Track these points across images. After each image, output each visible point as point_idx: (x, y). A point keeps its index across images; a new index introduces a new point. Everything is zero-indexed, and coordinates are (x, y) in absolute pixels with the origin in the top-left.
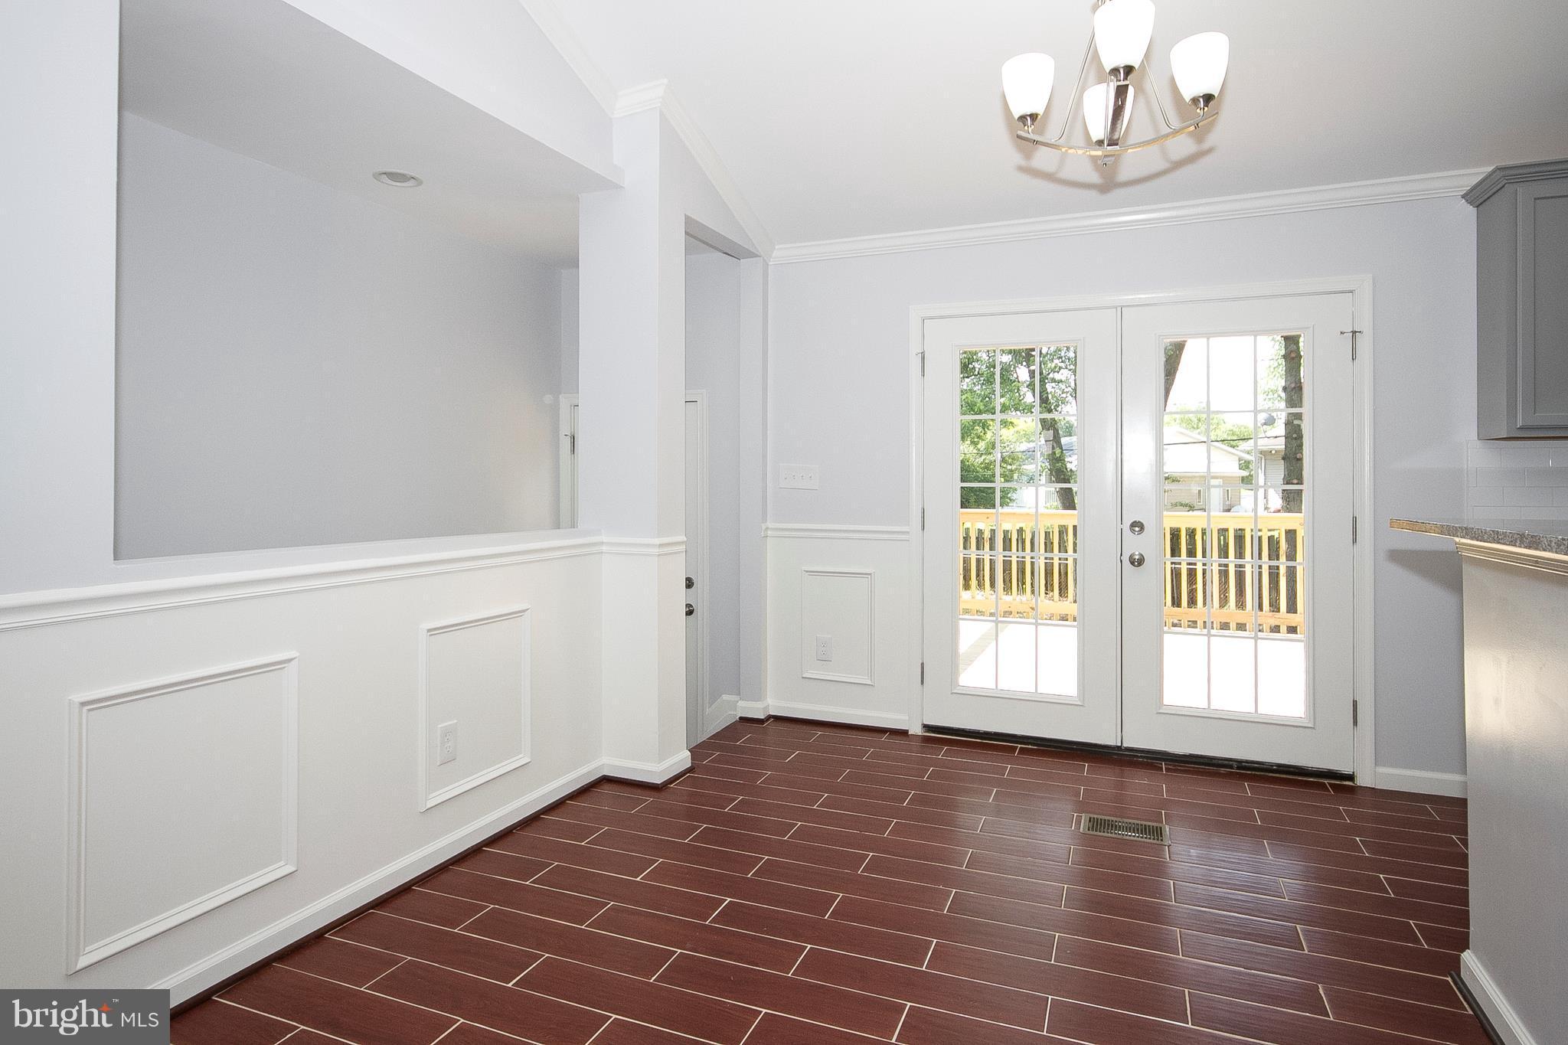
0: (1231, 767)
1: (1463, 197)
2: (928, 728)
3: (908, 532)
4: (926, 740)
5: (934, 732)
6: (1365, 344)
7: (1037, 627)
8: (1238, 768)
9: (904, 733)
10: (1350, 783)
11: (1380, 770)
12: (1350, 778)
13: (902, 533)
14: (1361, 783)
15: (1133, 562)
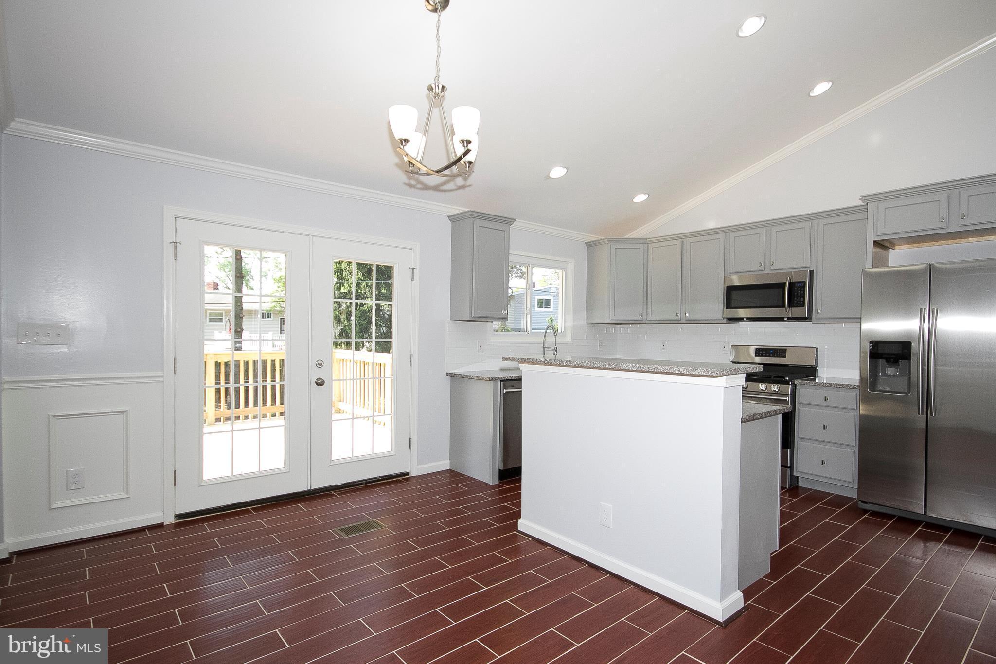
0: (362, 484)
1: (448, 217)
2: (178, 516)
3: (162, 376)
4: (177, 525)
5: (184, 518)
6: (416, 272)
7: (262, 428)
8: (366, 483)
9: (161, 526)
10: (408, 476)
11: (419, 467)
12: (408, 474)
13: (158, 376)
14: (412, 475)
15: (317, 384)
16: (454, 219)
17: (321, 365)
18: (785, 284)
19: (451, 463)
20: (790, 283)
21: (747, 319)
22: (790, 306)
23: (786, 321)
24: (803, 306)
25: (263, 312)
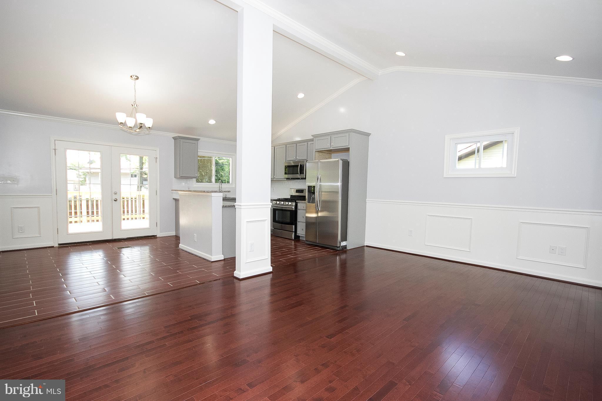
0: (135, 238)
1: (172, 137)
2: (59, 244)
3: (52, 196)
4: (59, 247)
5: (62, 245)
6: (158, 160)
8: (137, 238)
9: (53, 247)
11: (161, 233)
12: (156, 236)
13: (50, 196)
14: (157, 236)
15: (115, 200)
16: (175, 138)
17: (116, 193)
18: (298, 165)
19: (176, 233)
20: (301, 165)
21: (291, 178)
22: (300, 174)
23: (300, 179)
24: (303, 174)
25: (132, 174)
